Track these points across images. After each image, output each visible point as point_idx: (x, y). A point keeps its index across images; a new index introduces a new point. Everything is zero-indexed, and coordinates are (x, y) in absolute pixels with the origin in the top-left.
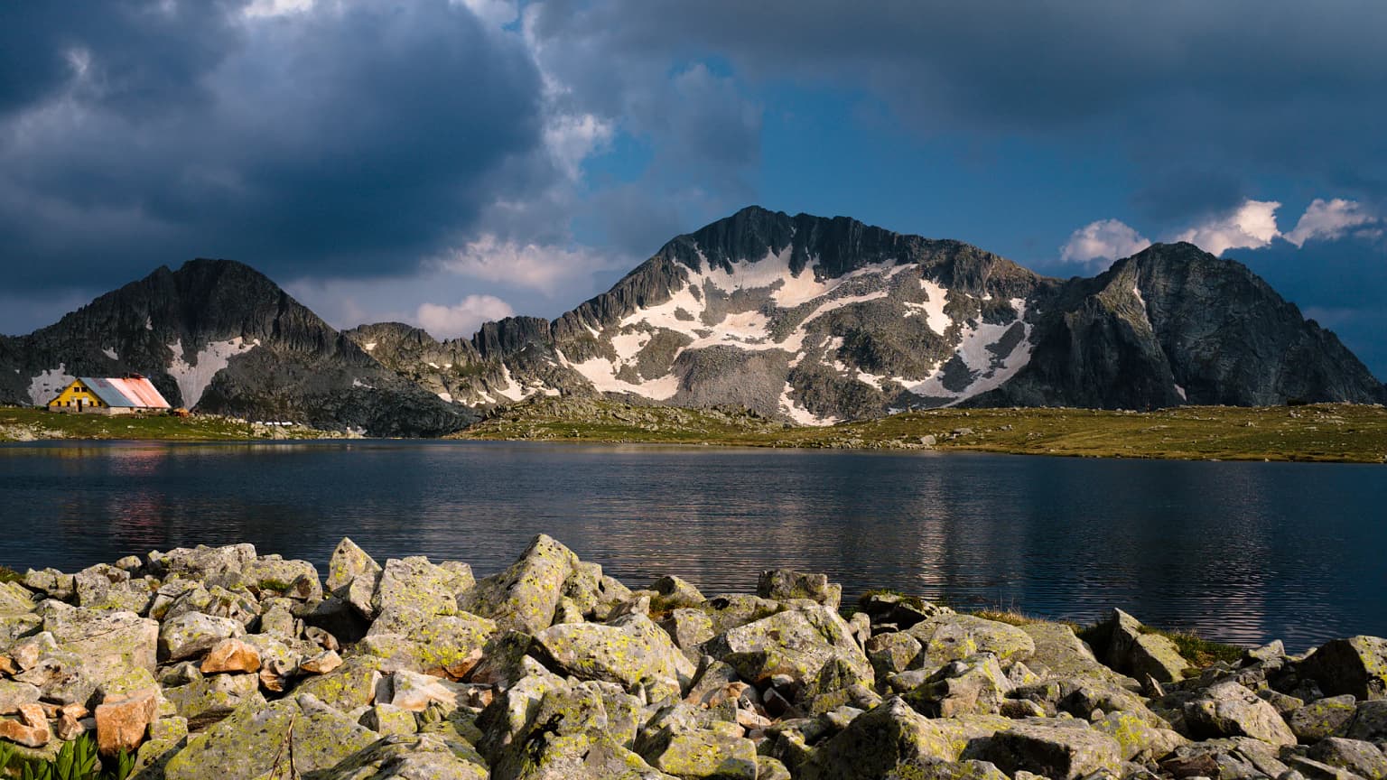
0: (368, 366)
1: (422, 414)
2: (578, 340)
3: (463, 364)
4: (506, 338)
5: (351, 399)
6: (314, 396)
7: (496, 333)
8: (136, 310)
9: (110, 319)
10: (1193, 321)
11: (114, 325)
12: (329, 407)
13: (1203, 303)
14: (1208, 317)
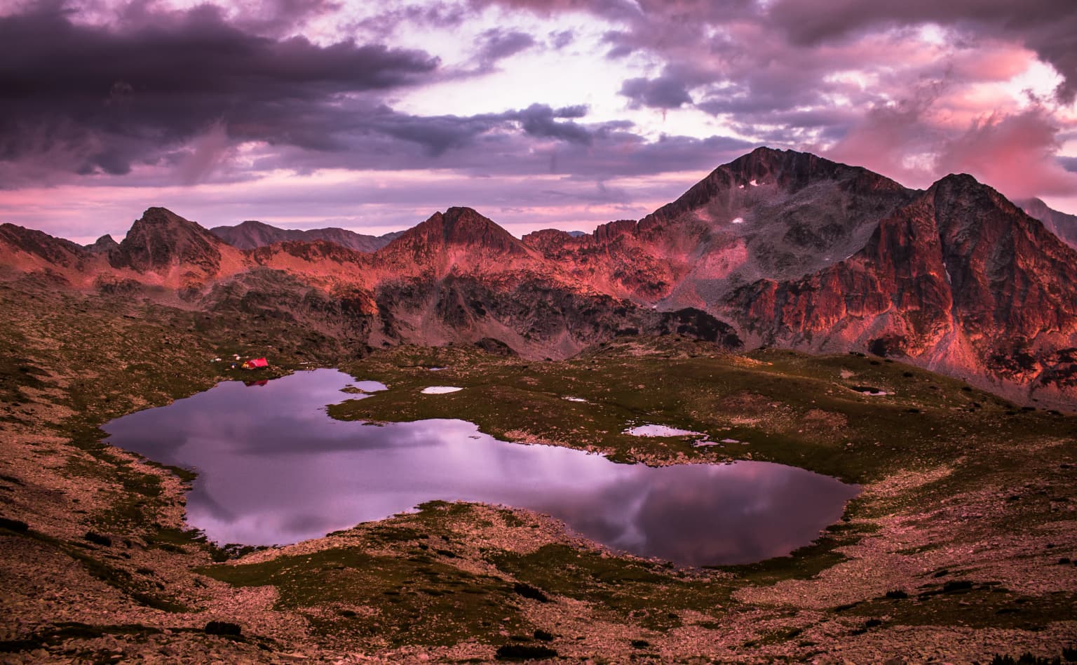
0: (524, 257)
1: (543, 281)
2: (653, 230)
3: (586, 248)
4: (609, 233)
5: (512, 275)
6: (495, 275)
7: (605, 231)
8: (422, 236)
9: (410, 241)
10: (958, 221)
11: (412, 244)
12: (502, 280)
13: (965, 210)
14: (966, 218)
